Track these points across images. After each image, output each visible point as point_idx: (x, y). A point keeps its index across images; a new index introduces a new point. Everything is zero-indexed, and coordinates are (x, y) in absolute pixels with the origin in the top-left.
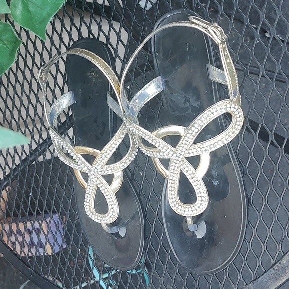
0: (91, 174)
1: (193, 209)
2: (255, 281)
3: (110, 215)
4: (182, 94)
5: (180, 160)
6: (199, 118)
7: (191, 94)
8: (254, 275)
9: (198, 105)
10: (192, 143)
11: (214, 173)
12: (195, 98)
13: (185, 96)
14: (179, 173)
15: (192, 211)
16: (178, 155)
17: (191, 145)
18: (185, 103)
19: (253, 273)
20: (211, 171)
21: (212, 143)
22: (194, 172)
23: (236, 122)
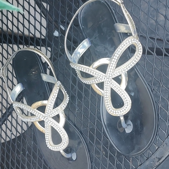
0: (45, 119)
1: (123, 109)
2: (168, 137)
3: (64, 142)
4: (102, 46)
5: (109, 80)
6: (117, 50)
7: (107, 44)
8: (166, 134)
9: (113, 50)
10: (115, 67)
11: (130, 88)
12: (110, 46)
13: (104, 46)
14: (110, 90)
15: (123, 111)
16: (108, 77)
17: (115, 69)
18: (105, 51)
19: (166, 132)
20: (128, 87)
21: (127, 65)
22: (119, 86)
23: (139, 50)
